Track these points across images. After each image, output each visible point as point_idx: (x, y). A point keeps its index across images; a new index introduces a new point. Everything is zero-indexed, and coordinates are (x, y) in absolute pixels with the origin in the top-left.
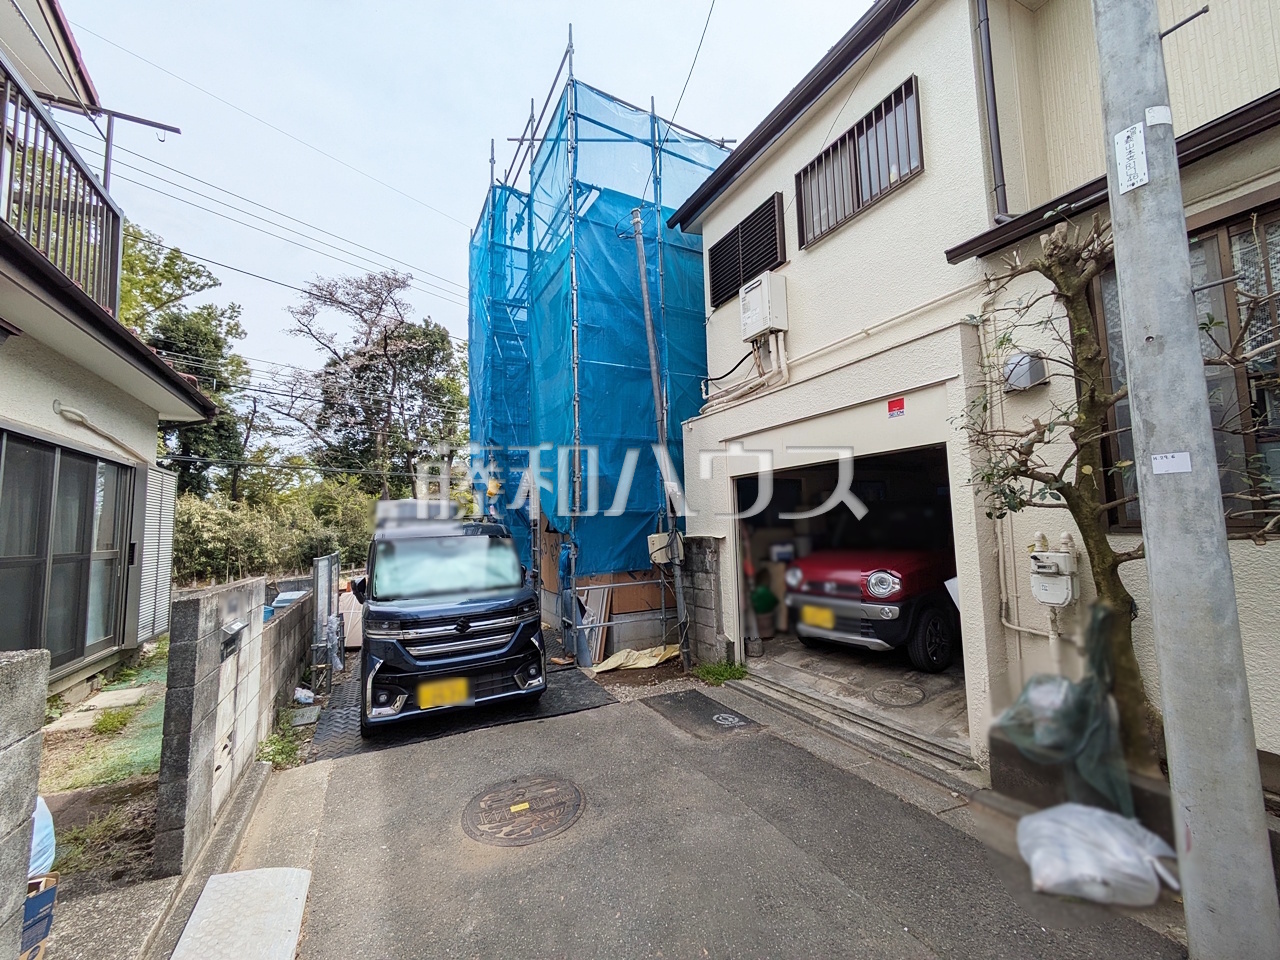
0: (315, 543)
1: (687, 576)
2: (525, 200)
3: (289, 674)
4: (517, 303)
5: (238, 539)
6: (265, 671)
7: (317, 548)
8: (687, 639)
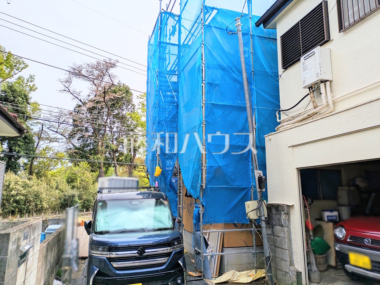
0: (67, 198)
1: (269, 227)
2: (177, 18)
3: (50, 273)
4: (172, 73)
5: (31, 195)
6: (39, 271)
7: (68, 200)
8: (270, 267)
